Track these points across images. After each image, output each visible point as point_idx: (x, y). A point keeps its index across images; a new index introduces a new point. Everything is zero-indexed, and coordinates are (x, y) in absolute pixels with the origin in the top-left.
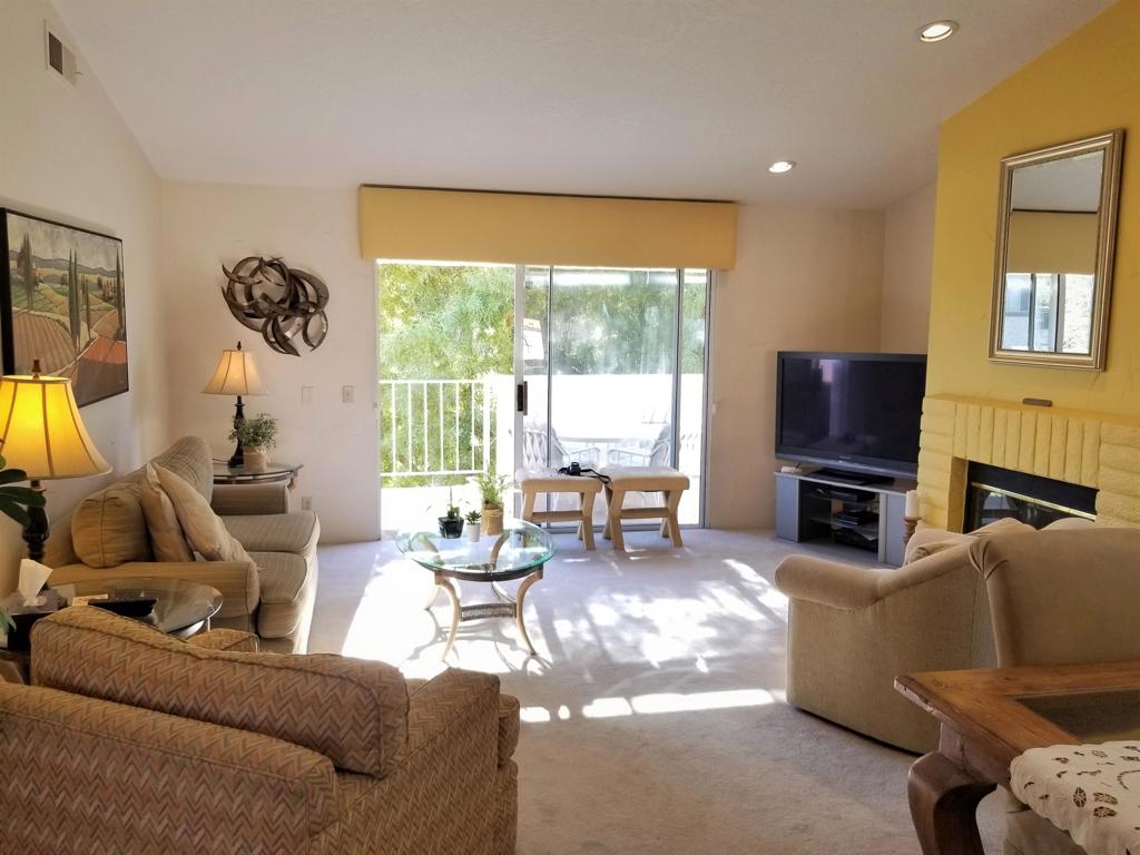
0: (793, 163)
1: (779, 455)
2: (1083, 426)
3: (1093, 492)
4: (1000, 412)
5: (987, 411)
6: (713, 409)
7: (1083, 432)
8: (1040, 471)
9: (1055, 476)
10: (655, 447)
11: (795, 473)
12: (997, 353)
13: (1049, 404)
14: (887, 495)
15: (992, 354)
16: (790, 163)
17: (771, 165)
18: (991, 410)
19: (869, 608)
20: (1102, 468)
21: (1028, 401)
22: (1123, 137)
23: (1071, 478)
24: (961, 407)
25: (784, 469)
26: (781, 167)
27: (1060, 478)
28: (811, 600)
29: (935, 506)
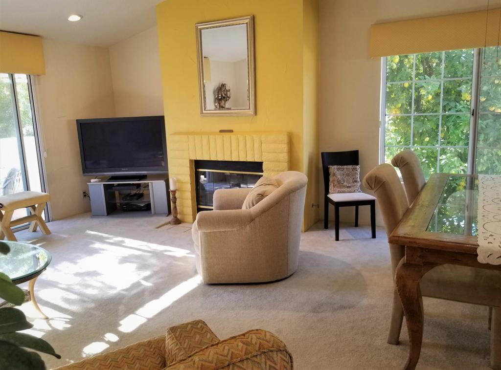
0: (81, 17)
1: (86, 174)
2: (253, 138)
3: (261, 164)
4: (211, 137)
5: (205, 138)
6: (44, 155)
7: (253, 140)
8: (235, 159)
9: (242, 160)
10: (6, 182)
11: (99, 182)
12: (204, 112)
13: (231, 131)
14: (152, 183)
15: (202, 113)
16: (79, 15)
17: (68, 16)
18: (207, 136)
19: (248, 226)
20: (263, 153)
21: (221, 131)
22: (253, 19)
23: (249, 159)
24: (191, 137)
25: (92, 181)
26: (74, 18)
27: (245, 160)
28: (219, 230)
29: (182, 183)
